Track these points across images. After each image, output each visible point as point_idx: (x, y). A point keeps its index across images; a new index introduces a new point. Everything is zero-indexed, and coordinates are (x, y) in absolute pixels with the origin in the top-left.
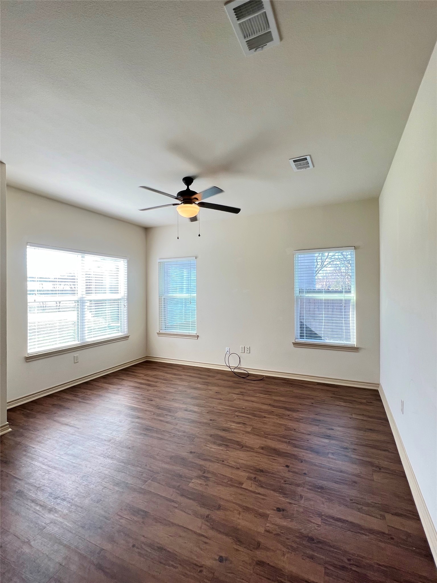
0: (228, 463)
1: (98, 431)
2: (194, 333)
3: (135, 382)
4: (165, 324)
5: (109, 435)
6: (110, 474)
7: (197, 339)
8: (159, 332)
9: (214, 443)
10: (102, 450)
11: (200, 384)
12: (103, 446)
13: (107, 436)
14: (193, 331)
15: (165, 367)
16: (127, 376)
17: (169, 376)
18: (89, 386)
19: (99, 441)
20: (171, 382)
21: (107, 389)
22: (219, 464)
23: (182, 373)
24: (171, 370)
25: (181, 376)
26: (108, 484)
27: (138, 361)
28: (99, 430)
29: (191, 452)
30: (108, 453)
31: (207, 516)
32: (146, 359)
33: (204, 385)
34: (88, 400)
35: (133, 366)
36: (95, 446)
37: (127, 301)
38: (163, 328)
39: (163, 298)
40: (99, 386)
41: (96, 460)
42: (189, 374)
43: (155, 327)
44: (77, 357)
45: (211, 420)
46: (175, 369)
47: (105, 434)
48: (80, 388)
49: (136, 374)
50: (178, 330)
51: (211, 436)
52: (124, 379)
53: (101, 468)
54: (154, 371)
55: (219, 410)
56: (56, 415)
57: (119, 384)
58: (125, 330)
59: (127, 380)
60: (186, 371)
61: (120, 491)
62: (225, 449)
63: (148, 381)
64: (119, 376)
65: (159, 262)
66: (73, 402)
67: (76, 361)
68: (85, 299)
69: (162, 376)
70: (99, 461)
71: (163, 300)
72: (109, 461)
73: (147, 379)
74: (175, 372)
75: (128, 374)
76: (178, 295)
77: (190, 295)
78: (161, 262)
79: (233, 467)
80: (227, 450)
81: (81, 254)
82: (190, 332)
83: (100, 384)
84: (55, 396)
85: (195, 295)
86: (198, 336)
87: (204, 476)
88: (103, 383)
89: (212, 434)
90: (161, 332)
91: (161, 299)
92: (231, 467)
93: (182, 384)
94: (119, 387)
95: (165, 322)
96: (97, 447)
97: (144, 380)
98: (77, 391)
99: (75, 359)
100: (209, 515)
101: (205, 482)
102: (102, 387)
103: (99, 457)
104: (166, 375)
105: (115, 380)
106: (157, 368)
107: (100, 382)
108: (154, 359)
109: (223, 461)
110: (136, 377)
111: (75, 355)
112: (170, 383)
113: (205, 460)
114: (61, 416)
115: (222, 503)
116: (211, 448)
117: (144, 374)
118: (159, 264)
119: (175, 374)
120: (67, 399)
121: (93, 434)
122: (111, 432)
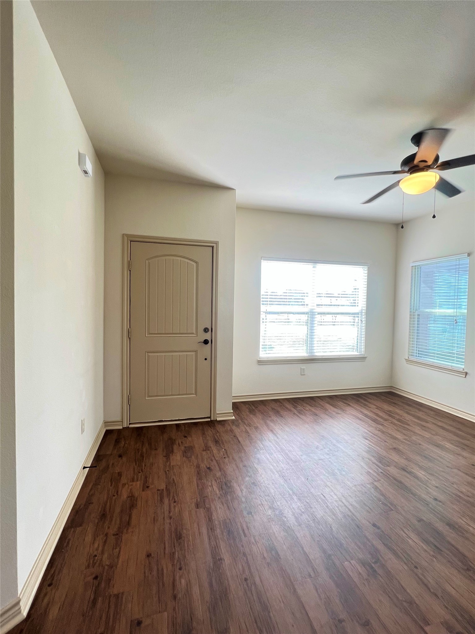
0: (423, 575)
1: (291, 448)
2: (461, 366)
3: (361, 412)
4: (418, 349)
5: (298, 457)
6: (274, 495)
7: (465, 377)
8: (408, 358)
9: (419, 534)
10: (282, 468)
11: (452, 444)
12: (286, 464)
13: (296, 456)
14: (460, 364)
15: (409, 405)
16: (356, 403)
17: (408, 417)
18: (312, 401)
19: (286, 458)
20: (406, 426)
21: (326, 410)
22: (406, 567)
23: (429, 419)
24: (417, 411)
25: (426, 423)
26: (266, 503)
27: (378, 389)
28: (293, 447)
29: (374, 525)
30: (286, 473)
31: (341, 621)
32: (391, 389)
33: (457, 446)
34: (302, 414)
35: (370, 394)
36: (279, 460)
37: (365, 316)
38: (415, 354)
39: (416, 314)
40: (320, 404)
41: (272, 474)
42: (440, 424)
43: (404, 352)
44: (304, 369)
45: (436, 499)
46: (423, 411)
47: (295, 454)
48: (303, 401)
49: (367, 403)
50: (435, 359)
51: (420, 520)
52: (349, 405)
53: (271, 484)
54: (392, 405)
55: (461, 492)
56: (270, 419)
57: (341, 409)
58: (362, 349)
59: (352, 407)
60: (439, 419)
61: (271, 517)
62: (432, 553)
63: (377, 416)
64: (346, 400)
65: (412, 267)
66: (290, 412)
67: (302, 374)
68: (315, 311)
69: (398, 415)
70: (273, 476)
71: (416, 317)
72: (282, 482)
73: (377, 413)
74: (420, 414)
75: (358, 401)
76: (438, 311)
77: (455, 310)
78: (415, 266)
79: (429, 589)
80: (433, 556)
81: (312, 264)
82: (453, 365)
83: (322, 403)
84: (280, 402)
85: (466, 311)
86: (466, 374)
87: (372, 566)
88: (326, 402)
89: (424, 519)
90: (411, 358)
91: (414, 315)
92: (426, 585)
93: (420, 433)
94: (339, 412)
95: (418, 346)
96: (280, 462)
97: (372, 413)
98: (299, 403)
99: (302, 371)
100: (344, 621)
101: (368, 576)
102: (323, 407)
103: (276, 473)
104: (405, 415)
105: (340, 404)
106: (399, 403)
107: (324, 401)
108: (402, 392)
109: (416, 567)
110: (365, 407)
111: (302, 367)
112: (404, 427)
113: (390, 548)
114: (272, 421)
115: (372, 622)
116: (407, 537)
117: (376, 406)
118: (412, 269)
119: (419, 418)
120: (286, 408)
121: (285, 449)
122: (302, 454)
